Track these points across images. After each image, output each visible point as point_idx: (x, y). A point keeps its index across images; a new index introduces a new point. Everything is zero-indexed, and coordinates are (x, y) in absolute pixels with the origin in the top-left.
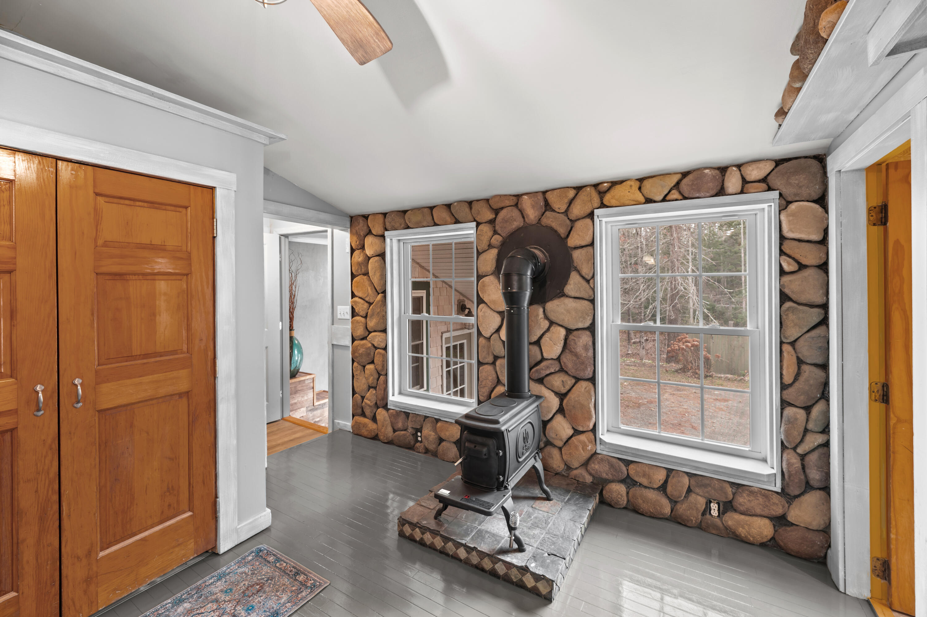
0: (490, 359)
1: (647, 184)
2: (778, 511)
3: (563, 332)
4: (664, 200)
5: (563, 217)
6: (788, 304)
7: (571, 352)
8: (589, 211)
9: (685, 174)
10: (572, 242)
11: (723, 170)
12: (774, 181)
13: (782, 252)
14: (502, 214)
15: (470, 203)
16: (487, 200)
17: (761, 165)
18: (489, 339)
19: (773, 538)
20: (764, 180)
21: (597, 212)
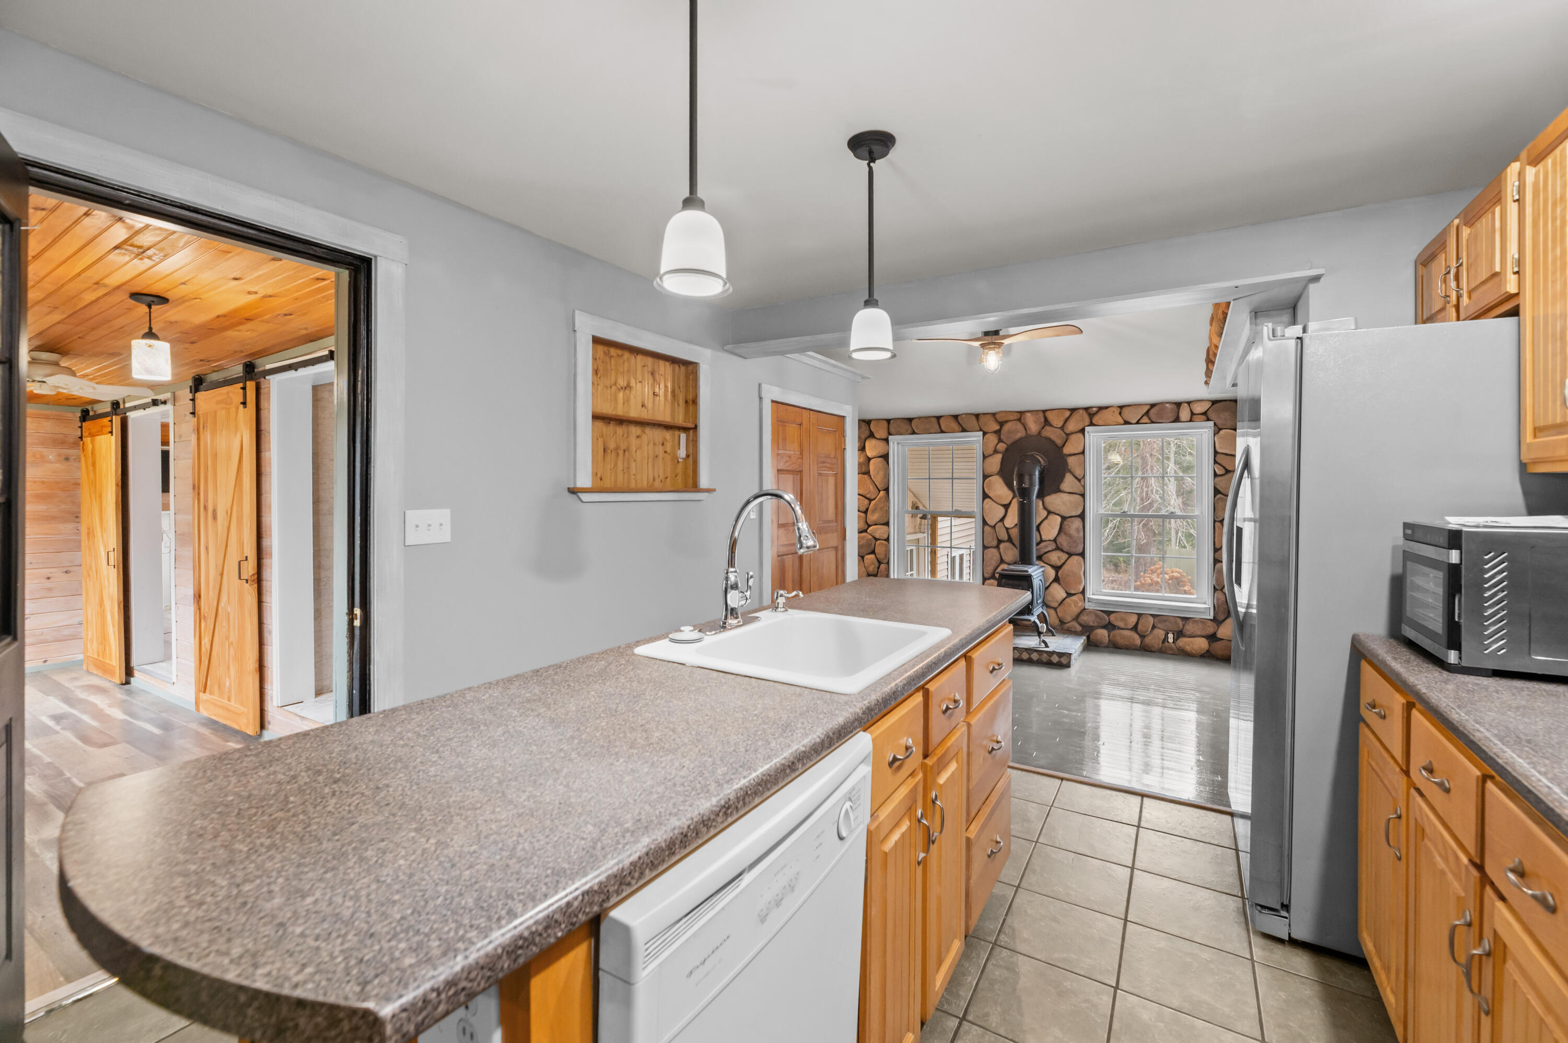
0: (995, 543)
1: (1125, 411)
2: (1210, 630)
3: (1059, 519)
4: (1138, 423)
5: (1060, 431)
6: (1219, 496)
7: (1065, 534)
8: (1081, 427)
9: (1153, 406)
10: (1067, 450)
11: (1178, 405)
12: (1210, 414)
13: (1215, 462)
14: (1007, 427)
15: (977, 416)
16: (994, 415)
17: (1203, 404)
18: (994, 527)
19: (1208, 651)
20: (1205, 413)
21: (1087, 429)
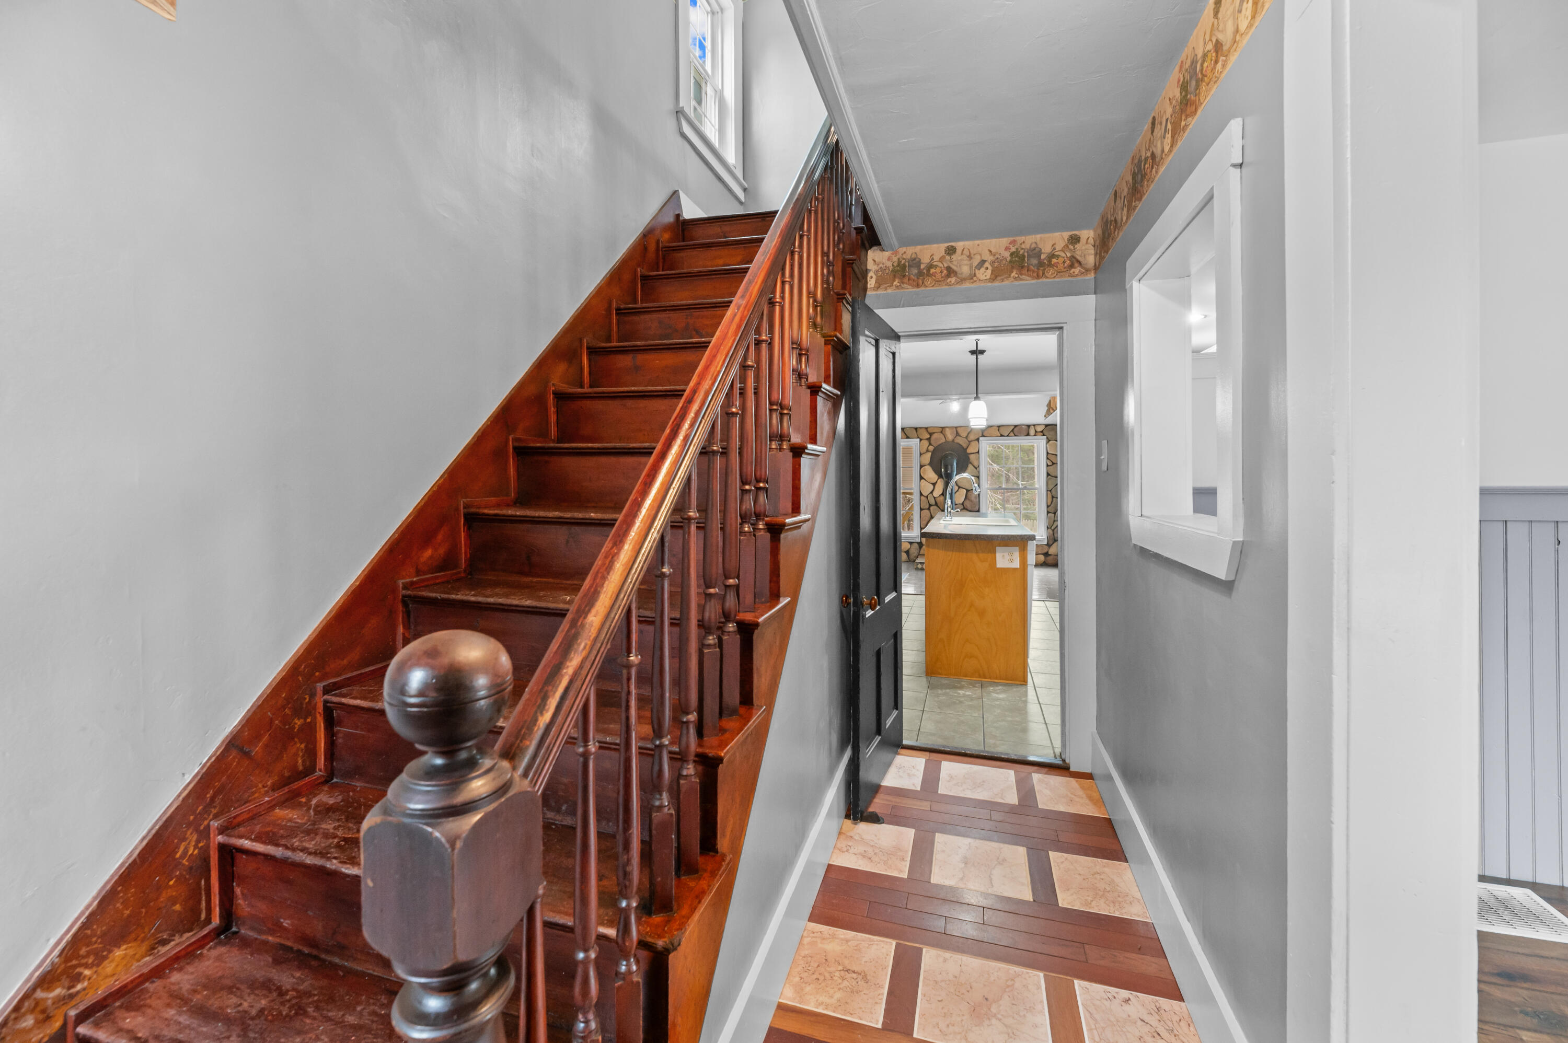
0: (927, 507)
1: (1001, 429)
2: (1045, 551)
3: (965, 491)
4: (1008, 436)
5: (965, 439)
6: (1049, 477)
7: (969, 500)
8: (977, 437)
9: (1016, 426)
10: (969, 451)
11: (1029, 426)
12: (1045, 432)
13: (1047, 458)
14: (934, 436)
15: (916, 429)
16: (926, 428)
17: (1042, 426)
18: (927, 497)
19: (1044, 562)
20: (1042, 432)
21: (981, 438)
